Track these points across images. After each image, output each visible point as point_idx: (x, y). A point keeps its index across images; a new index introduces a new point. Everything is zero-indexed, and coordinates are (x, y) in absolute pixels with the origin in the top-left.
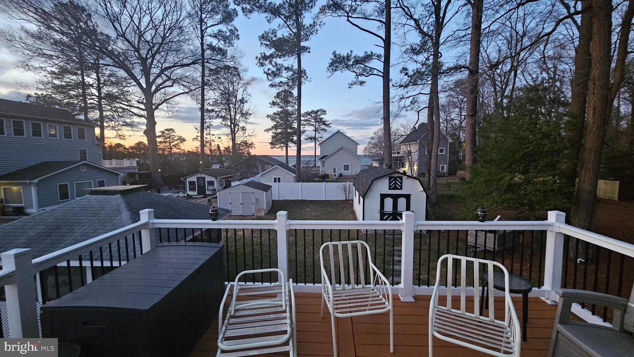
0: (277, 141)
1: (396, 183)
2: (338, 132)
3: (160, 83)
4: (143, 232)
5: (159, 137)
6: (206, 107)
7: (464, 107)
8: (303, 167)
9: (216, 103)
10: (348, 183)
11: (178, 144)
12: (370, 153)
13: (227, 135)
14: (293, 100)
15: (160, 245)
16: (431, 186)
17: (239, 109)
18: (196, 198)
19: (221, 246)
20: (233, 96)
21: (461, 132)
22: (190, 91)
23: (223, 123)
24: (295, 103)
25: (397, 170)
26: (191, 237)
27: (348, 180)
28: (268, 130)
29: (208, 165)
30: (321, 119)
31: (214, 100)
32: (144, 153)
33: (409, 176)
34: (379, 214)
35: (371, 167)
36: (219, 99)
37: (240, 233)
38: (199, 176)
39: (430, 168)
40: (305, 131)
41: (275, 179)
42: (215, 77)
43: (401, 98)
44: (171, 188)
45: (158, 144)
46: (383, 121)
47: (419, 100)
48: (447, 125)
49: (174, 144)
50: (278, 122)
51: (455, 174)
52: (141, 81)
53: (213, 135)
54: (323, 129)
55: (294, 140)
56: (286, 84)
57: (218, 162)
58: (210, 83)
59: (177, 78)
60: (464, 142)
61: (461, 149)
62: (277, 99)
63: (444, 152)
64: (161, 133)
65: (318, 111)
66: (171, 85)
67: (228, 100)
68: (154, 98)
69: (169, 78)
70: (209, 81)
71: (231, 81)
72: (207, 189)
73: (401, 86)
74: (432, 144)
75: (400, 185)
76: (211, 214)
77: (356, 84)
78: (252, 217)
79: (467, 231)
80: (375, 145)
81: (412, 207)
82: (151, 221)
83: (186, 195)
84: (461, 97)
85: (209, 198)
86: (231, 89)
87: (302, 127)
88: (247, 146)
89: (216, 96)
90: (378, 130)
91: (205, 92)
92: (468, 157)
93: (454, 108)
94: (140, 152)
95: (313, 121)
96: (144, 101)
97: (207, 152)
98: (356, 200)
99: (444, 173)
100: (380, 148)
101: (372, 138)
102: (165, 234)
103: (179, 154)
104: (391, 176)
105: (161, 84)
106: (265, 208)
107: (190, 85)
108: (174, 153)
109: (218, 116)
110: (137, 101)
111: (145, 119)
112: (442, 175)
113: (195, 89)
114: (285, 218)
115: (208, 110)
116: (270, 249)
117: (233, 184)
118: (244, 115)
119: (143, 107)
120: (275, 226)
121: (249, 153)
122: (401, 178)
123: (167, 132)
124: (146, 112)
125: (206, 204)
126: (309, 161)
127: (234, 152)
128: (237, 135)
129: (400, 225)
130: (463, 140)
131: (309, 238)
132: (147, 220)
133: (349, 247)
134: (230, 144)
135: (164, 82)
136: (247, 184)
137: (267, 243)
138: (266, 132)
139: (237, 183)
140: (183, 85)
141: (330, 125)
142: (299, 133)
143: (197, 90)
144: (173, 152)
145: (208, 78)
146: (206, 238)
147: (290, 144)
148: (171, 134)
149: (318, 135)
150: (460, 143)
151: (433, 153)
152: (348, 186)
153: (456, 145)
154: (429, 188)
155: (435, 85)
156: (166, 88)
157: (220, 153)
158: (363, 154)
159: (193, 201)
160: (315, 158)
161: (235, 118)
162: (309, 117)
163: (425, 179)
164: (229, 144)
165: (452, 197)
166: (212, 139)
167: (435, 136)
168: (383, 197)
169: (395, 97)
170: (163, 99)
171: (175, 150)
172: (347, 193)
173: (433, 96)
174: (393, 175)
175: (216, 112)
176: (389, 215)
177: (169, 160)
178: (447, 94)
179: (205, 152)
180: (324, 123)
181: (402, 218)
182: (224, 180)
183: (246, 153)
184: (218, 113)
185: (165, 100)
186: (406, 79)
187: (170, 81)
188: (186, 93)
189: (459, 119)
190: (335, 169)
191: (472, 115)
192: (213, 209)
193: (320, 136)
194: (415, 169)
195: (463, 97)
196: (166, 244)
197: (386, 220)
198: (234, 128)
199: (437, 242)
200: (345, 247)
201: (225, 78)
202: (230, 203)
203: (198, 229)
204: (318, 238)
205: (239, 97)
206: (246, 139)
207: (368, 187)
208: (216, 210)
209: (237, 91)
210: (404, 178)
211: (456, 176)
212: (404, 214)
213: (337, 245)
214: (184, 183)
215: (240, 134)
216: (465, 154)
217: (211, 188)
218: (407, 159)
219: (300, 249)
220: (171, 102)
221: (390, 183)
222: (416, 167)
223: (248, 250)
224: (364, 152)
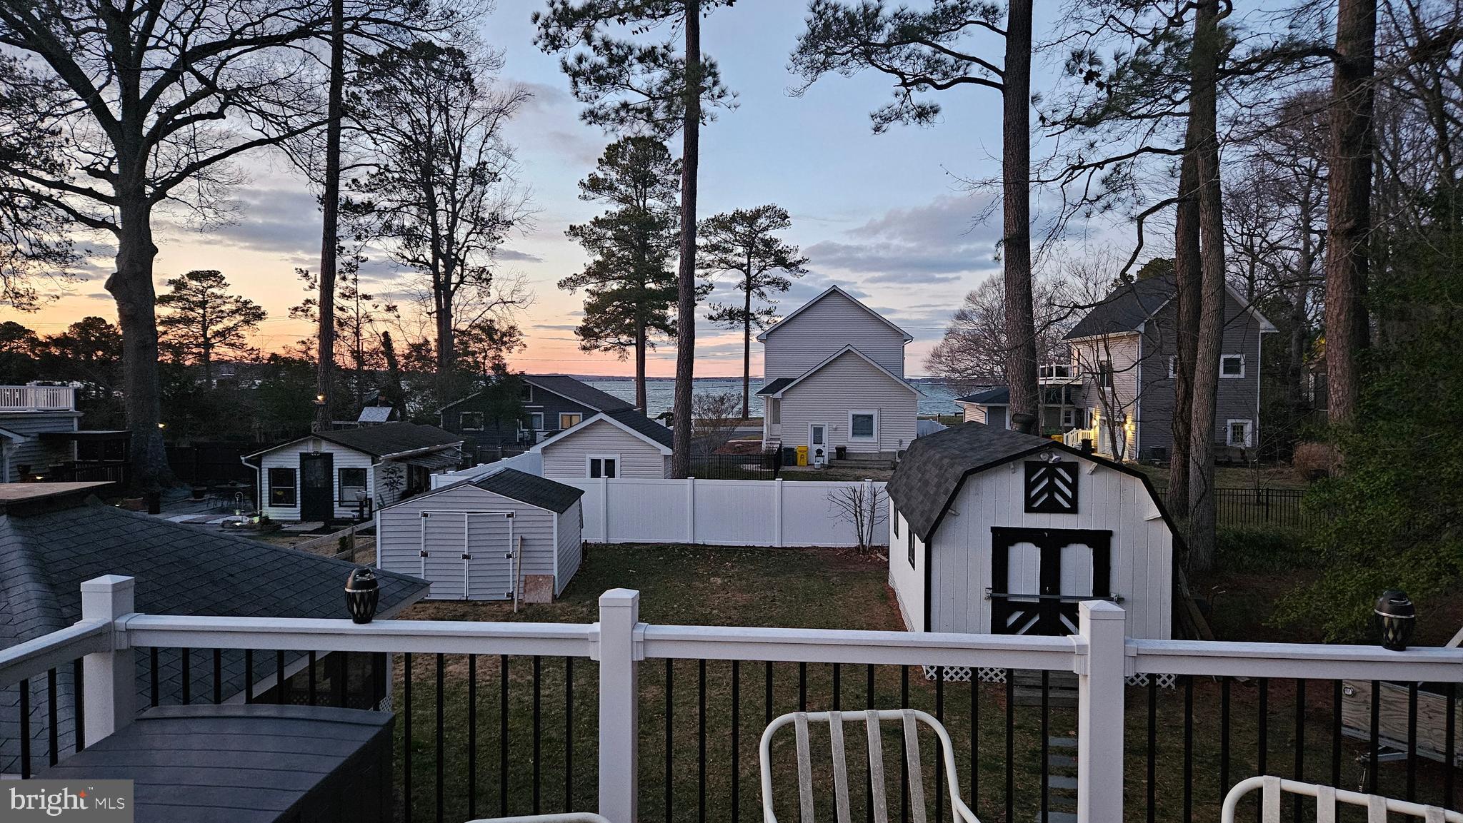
0: (607, 323)
1: (1052, 488)
2: (834, 292)
3: (173, 102)
4: (90, 662)
5: (165, 300)
6: (344, 193)
7: (1319, 199)
8: (701, 422)
9: (381, 180)
10: (867, 483)
11: (235, 327)
12: (954, 370)
13: (422, 298)
14: (667, 172)
15: (150, 713)
16: (1192, 501)
17: (467, 204)
18: (296, 534)
19: (384, 720)
20: (447, 154)
21: (1310, 294)
22: (285, 136)
23: (407, 254)
24: (674, 184)
25: (1055, 437)
26: (271, 682)
27: (869, 473)
28: (571, 283)
29: (345, 408)
30: (768, 243)
31: (374, 170)
32: (103, 362)
33: (1102, 462)
34: (988, 607)
35: (956, 424)
36: (392, 166)
37: (457, 670)
38: (310, 448)
39: (1188, 430)
40: (711, 287)
41: (595, 464)
42: (379, 87)
43: (1074, 168)
44: (198, 495)
45: (160, 329)
46: (1002, 250)
47: (1137, 173)
48: (1252, 272)
49: (219, 327)
50: (610, 254)
51: (1287, 456)
52: (105, 96)
53: (366, 297)
54: (775, 282)
55: (669, 322)
56: (644, 115)
57: (383, 398)
58: (360, 108)
59: (239, 87)
60: (1322, 332)
61: (1311, 358)
62: (607, 168)
63: (1243, 369)
64: (172, 288)
65: (757, 214)
66: (215, 111)
67: (428, 170)
68: (151, 158)
69: (210, 87)
70: (359, 99)
71: (438, 102)
72: (336, 497)
73: (1071, 122)
74: (1195, 340)
75: (1069, 493)
76: (351, 597)
77: (899, 115)
78: (506, 608)
79: (1338, 683)
80: (973, 344)
81: (1118, 584)
82: (121, 621)
83: (256, 520)
84: (1305, 161)
85: (347, 531)
86: (438, 129)
87: (698, 272)
88: (494, 342)
89: (382, 157)
90: (985, 285)
91: (342, 139)
92: (1337, 392)
93: (1282, 206)
94: (89, 356)
95: (740, 250)
96: (115, 169)
97: (344, 359)
98: (898, 548)
99: (1243, 452)
100: (990, 352)
101: (962, 316)
102: (170, 673)
103: (238, 365)
104: (1034, 459)
105: (180, 108)
106: (555, 573)
107: (289, 112)
108: (220, 362)
109: (388, 227)
110: (87, 168)
111: (112, 235)
112: (1236, 457)
113: (306, 129)
114: (628, 615)
115: (351, 207)
116: (569, 734)
117: (437, 480)
118: (484, 226)
119: (106, 188)
120: (592, 645)
121: (500, 368)
122: (1073, 470)
123: (194, 283)
124: (117, 210)
125: (329, 556)
126: (722, 399)
127: (445, 361)
128: (456, 299)
129: (1068, 652)
130: (1316, 325)
131: (718, 694)
132: (110, 619)
133: (873, 733)
134: (432, 332)
135: (192, 99)
136: (490, 484)
137: (559, 710)
138: (567, 291)
139: (451, 477)
140: (260, 112)
141: (801, 267)
142: (687, 293)
143: (313, 131)
144: (213, 357)
145: (353, 89)
146: (325, 685)
147: (653, 335)
148: (210, 291)
149: (756, 304)
150: (1307, 338)
151: (1198, 375)
152: (867, 495)
153: (1288, 343)
154: (1183, 509)
155: (1203, 116)
156: (198, 124)
157: (393, 362)
158: (928, 375)
159: (284, 544)
160: (746, 386)
161: (450, 238)
162: (724, 235)
163: (1171, 475)
164: (425, 332)
165: (1276, 545)
166: (361, 313)
167: (1205, 310)
168: (1004, 539)
169: (1053, 164)
170: (184, 164)
171: (221, 351)
172: (866, 521)
173: (1196, 161)
174: (1044, 457)
175: (381, 213)
176: (1028, 609)
177: (199, 389)
178: (1252, 149)
179: (337, 359)
180: (781, 261)
181: (1076, 622)
182: (403, 466)
183: (489, 364)
184: (387, 217)
185: (193, 168)
186: (1091, 95)
187: (212, 97)
188: (270, 141)
189: (1301, 245)
190: (818, 432)
191: (1351, 233)
192: (359, 578)
193: (764, 306)
194: (1129, 435)
195: (1315, 163)
196: (175, 710)
197: (1013, 630)
198: (448, 275)
199: (1216, 722)
200: (855, 731)
201: (414, 91)
202: (425, 555)
203: (300, 654)
204: (752, 694)
205: (469, 161)
206: (489, 315)
207: (943, 500)
208: (373, 583)
209: (462, 138)
210: (1086, 467)
211: (1292, 465)
212: (1086, 609)
213: (827, 723)
214: (252, 476)
215: (469, 296)
216: (1325, 379)
217: (352, 494)
218: (1094, 394)
219: (685, 735)
220: (214, 176)
221: (1029, 487)
222: (1130, 428)
223: (487, 734)
224: (928, 368)
